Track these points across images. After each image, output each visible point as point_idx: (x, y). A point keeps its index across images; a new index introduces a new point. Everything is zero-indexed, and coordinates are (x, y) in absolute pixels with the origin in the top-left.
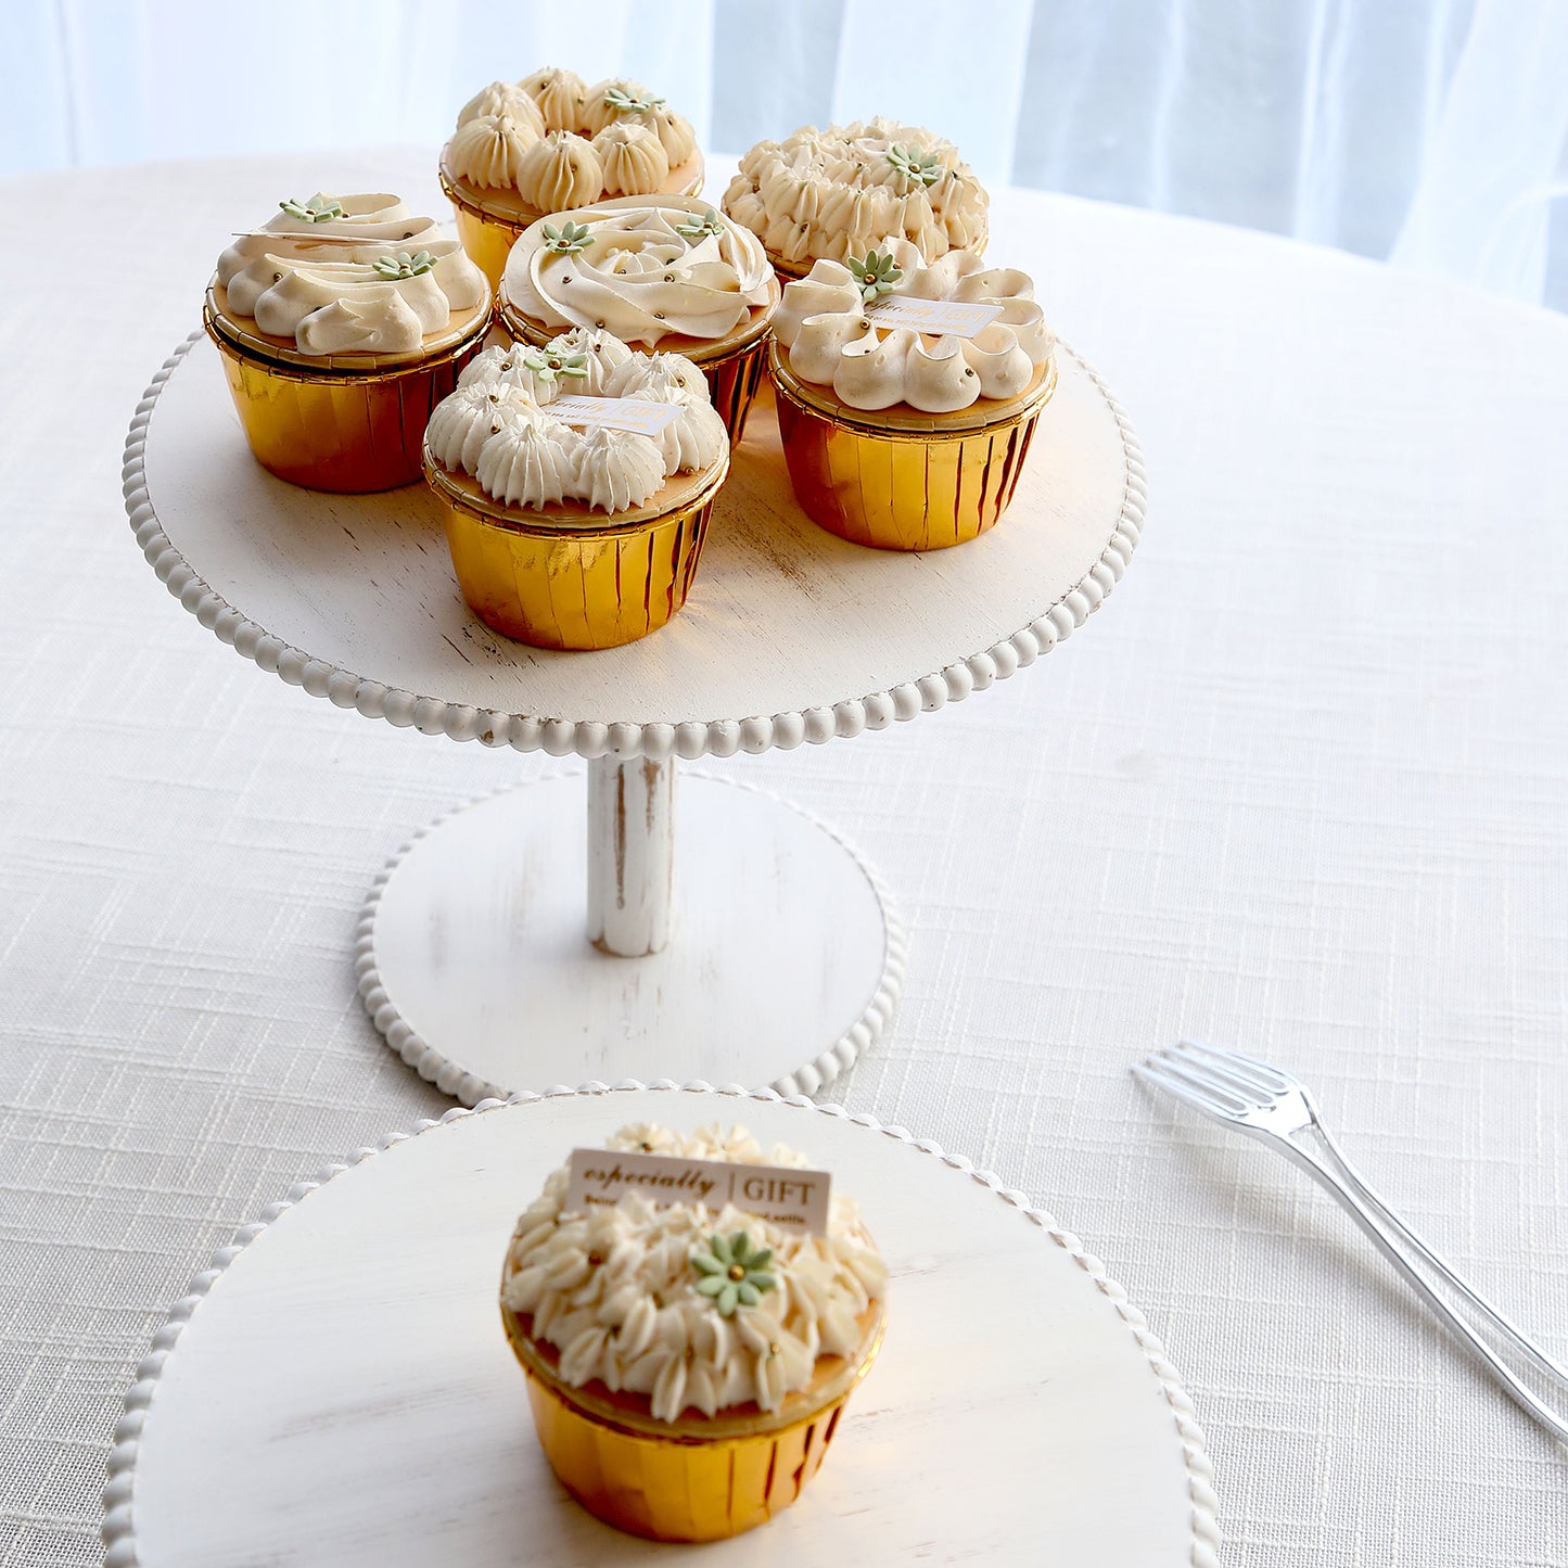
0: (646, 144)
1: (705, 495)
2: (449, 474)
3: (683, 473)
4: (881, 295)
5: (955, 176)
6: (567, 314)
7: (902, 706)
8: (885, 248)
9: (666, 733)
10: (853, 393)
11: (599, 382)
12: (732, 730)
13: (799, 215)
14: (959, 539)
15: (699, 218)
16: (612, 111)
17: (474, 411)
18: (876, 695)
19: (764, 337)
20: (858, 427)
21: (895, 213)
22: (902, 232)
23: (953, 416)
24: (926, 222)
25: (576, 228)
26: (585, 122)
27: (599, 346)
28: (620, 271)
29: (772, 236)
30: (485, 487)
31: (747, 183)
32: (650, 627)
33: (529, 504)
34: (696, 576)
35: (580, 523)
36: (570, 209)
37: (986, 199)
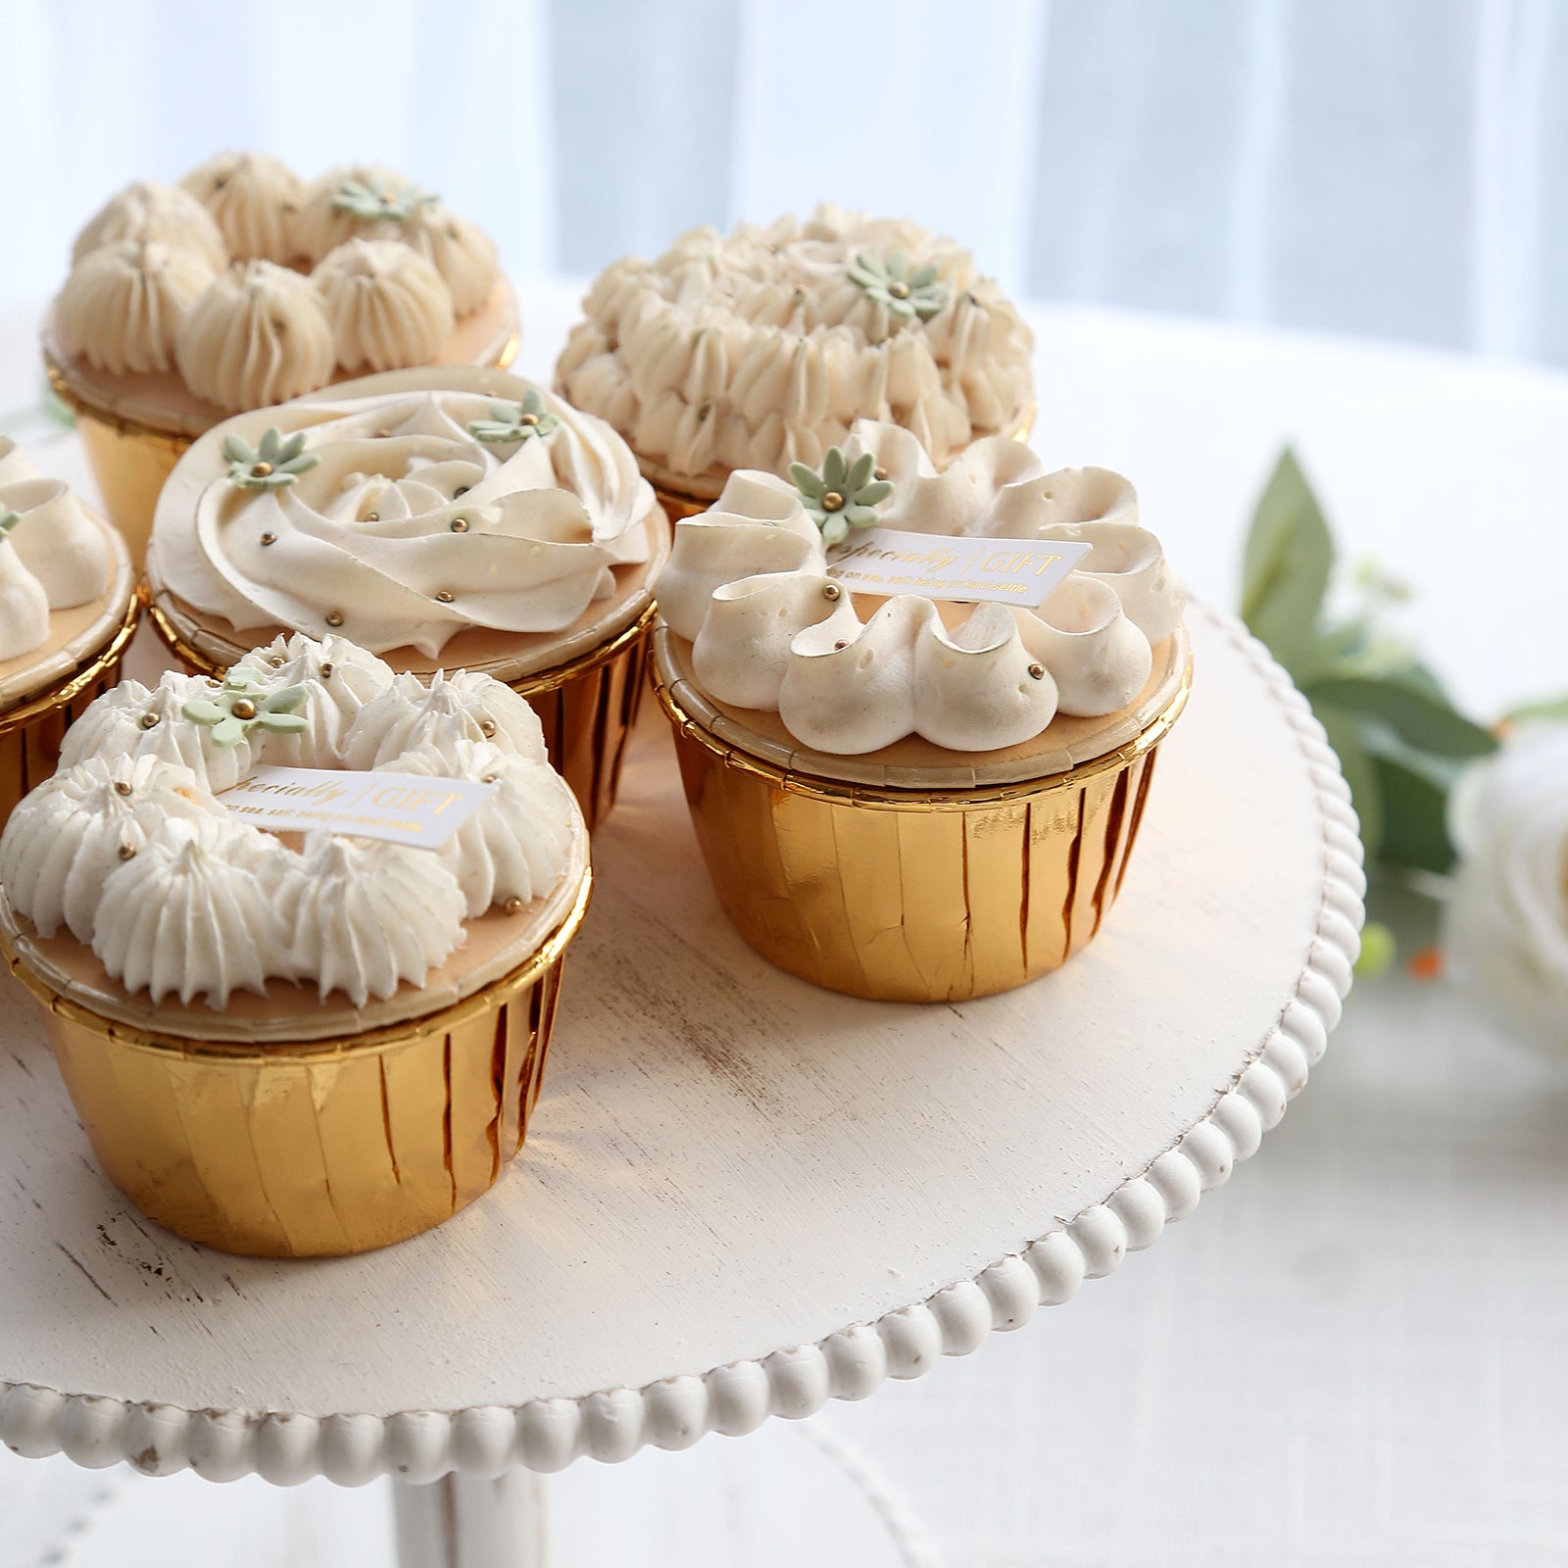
0: (411, 277)
1: (546, 949)
2: (43, 944)
3: (502, 909)
4: (855, 531)
5: (973, 301)
6: (271, 604)
7: (955, 1329)
8: (856, 445)
9: (498, 1426)
10: (818, 726)
11: (332, 737)
12: (628, 1409)
13: (694, 389)
14: (1029, 972)
15: (510, 406)
16: (347, 222)
17: (83, 816)
18: (903, 1311)
19: (643, 620)
20: (831, 788)
21: (870, 374)
22: (884, 409)
23: (1009, 755)
24: (926, 386)
25: (285, 439)
26: (303, 243)
27: (328, 667)
28: (367, 515)
29: (648, 432)
30: (111, 966)
31: (595, 336)
32: (458, 1198)
33: (201, 996)
34: (544, 1082)
35: (301, 1028)
36: (277, 402)
37: (1029, 339)
